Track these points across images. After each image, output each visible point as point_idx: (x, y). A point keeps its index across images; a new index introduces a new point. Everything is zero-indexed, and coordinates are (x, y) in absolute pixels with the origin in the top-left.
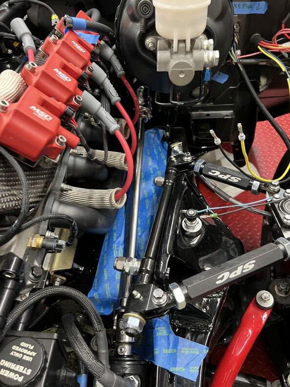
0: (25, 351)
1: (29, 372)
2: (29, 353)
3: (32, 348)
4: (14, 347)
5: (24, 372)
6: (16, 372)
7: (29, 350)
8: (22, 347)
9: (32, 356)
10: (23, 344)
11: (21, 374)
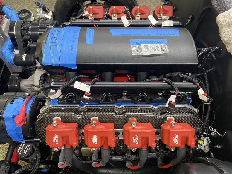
0: (27, 150)
1: (20, 153)
2: (26, 151)
3: (28, 152)
4: (29, 146)
5: (20, 152)
6: (21, 149)
7: (27, 151)
8: (28, 149)
9: (25, 153)
10: (30, 148)
11: (19, 151)
